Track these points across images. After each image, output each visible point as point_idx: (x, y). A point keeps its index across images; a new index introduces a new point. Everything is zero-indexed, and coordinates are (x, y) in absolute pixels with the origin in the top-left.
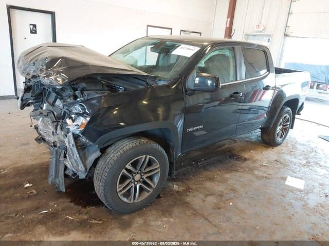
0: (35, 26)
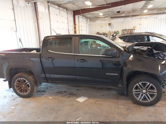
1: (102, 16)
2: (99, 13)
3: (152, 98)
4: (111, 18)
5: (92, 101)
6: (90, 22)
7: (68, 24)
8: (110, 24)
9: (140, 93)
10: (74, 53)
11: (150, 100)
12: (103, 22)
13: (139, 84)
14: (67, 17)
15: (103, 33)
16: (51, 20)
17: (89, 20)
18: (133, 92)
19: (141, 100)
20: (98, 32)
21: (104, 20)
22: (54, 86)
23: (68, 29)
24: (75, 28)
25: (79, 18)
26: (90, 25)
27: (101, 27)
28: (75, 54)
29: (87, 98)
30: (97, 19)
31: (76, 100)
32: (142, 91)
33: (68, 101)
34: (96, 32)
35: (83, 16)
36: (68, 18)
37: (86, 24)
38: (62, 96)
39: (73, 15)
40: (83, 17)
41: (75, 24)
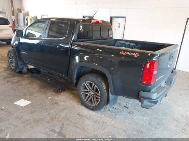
0: (120, 24)
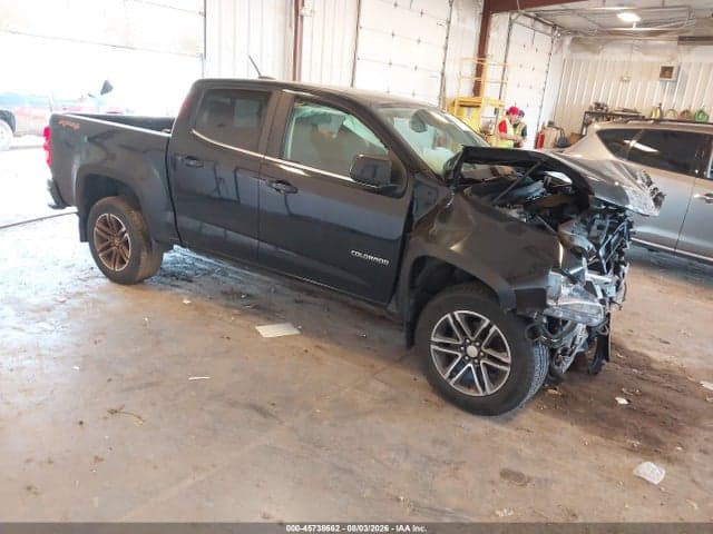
1: (634, 29)
2: (619, 12)
3: (494, 384)
4: (682, 40)
5: (305, 343)
6: (574, 51)
7: (446, 48)
8: (666, 72)
9: (457, 356)
10: (266, 155)
11: (484, 389)
12: (637, 57)
13: (454, 317)
14: (445, 16)
15: (624, 110)
16: (361, 23)
17: (568, 40)
18: (430, 342)
19: (455, 383)
20: (600, 101)
21: (645, 50)
22: (237, 273)
23: (440, 70)
24: (479, 70)
25: (515, 26)
26: (567, 66)
27: (622, 80)
28: (267, 158)
29: (296, 332)
30: (611, 40)
31: (257, 328)
32: (465, 350)
33: (228, 322)
34: (592, 103)
35: (536, 19)
36: (449, 22)
37: (547, 57)
38: (227, 306)
39: (480, 10)
40: (540, 26)
41: (482, 51)
